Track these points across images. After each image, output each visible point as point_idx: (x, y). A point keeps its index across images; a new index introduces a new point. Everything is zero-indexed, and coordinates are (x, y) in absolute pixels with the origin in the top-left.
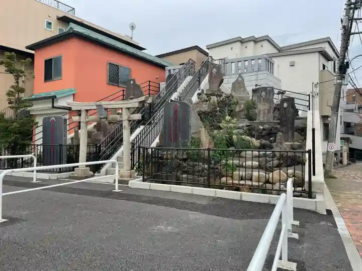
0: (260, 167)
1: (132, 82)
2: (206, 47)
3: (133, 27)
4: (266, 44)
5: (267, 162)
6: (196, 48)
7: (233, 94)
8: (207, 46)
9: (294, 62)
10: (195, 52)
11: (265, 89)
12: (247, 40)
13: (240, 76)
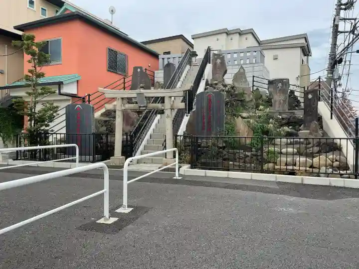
0: (300, 154)
1: (139, 70)
2: (191, 37)
3: (112, 11)
4: (250, 37)
5: (306, 148)
6: (181, 37)
7: (236, 85)
9: (277, 55)
10: (180, 41)
11: (281, 81)
12: (233, 32)
13: (242, 67)
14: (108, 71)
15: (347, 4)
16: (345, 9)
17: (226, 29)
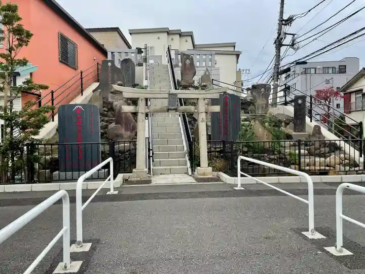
0: (310, 154)
4: (189, 39)
8: (129, 30)
10: (116, 34)
11: (264, 86)
12: (174, 32)
13: (207, 70)
14: (61, 62)
15: (287, 20)
16: (285, 25)
17: (168, 28)
